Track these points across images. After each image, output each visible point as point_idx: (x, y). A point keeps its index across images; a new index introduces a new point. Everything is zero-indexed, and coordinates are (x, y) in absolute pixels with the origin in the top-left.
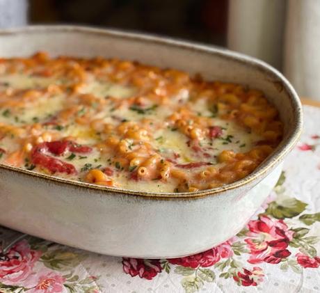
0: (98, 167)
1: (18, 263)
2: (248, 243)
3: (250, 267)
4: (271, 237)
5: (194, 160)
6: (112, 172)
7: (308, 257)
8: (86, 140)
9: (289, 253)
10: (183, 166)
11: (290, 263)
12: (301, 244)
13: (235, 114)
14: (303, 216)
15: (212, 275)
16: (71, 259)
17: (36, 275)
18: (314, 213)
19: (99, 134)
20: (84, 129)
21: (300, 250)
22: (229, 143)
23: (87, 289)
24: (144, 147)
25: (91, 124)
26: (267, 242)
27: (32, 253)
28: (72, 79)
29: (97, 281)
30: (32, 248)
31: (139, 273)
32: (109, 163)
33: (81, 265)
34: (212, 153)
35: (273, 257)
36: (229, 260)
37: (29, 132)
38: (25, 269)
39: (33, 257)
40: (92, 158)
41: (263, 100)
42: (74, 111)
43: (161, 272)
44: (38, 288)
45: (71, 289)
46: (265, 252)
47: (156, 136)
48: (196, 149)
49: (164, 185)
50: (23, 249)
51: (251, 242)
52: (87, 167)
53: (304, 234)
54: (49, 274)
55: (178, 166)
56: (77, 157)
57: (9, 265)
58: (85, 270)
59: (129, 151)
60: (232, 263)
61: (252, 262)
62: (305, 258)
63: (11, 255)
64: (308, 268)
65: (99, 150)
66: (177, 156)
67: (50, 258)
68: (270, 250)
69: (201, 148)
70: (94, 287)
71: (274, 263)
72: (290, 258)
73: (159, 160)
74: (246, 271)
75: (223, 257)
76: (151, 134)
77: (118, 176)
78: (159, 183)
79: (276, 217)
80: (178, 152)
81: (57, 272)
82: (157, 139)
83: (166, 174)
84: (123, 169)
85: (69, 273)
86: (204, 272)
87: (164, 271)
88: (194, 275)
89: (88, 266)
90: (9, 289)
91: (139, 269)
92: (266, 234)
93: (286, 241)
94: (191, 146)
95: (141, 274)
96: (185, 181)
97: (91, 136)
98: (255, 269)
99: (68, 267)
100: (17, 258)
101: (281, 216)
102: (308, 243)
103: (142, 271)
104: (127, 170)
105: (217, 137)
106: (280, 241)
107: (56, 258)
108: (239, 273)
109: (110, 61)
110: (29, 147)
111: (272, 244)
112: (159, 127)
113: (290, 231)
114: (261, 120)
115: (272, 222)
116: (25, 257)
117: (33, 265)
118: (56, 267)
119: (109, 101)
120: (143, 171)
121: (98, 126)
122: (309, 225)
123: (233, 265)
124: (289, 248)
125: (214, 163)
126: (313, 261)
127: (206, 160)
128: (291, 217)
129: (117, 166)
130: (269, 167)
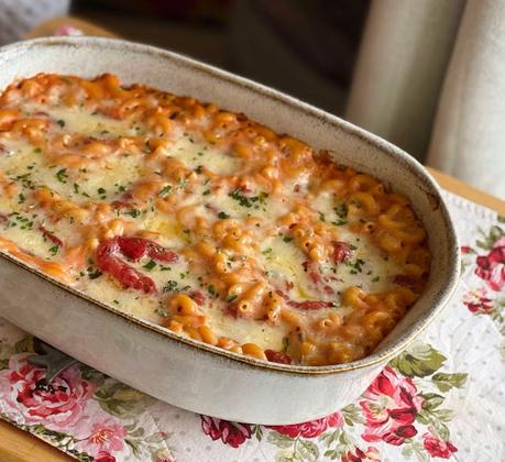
0: (185, 288)
1: (65, 398)
2: (365, 408)
3: (364, 446)
4: (394, 403)
5: (312, 296)
6: (204, 299)
7: (438, 441)
8: (170, 239)
9: (415, 432)
10: (298, 305)
11: (414, 447)
12: (431, 419)
13: (370, 227)
14: (437, 375)
15: (314, 450)
16: (134, 401)
17: (88, 421)
18: (452, 373)
19: (188, 232)
20: (167, 220)
21: (429, 428)
22: (359, 274)
23: (154, 451)
24: (247, 266)
25: (178, 214)
26: (388, 410)
27: (84, 385)
28: (153, 129)
29: (169, 440)
30: (84, 377)
31: (222, 436)
32: (200, 283)
33: (146, 413)
34: (336, 286)
35: (393, 434)
36: (337, 431)
37: (95, 217)
38: (74, 408)
39: (85, 391)
40: (177, 272)
41: (409, 213)
42: (155, 189)
43: (250, 437)
44: (92, 441)
45: (135, 449)
46: (384, 426)
47: (263, 247)
48: (315, 278)
49: (270, 330)
50: (72, 376)
51: (368, 407)
52: (170, 286)
53: (437, 405)
54: (106, 421)
55: (291, 303)
56: (158, 267)
57: (54, 400)
58: (153, 422)
59: (229, 270)
60: (342, 436)
61: (367, 438)
62: (434, 442)
63: (57, 384)
64: (436, 458)
65: (187, 260)
66: (290, 286)
67: (108, 395)
68: (392, 424)
69: (322, 276)
70: (163, 449)
71: (395, 444)
72: (416, 439)
73: (268, 291)
74: (358, 451)
75: (331, 425)
76: (257, 243)
77: (211, 306)
78: (265, 326)
79: (403, 373)
80: (291, 279)
81: (117, 420)
82: (264, 253)
83: (275, 314)
84: (217, 295)
85: (132, 422)
86: (305, 445)
87: (254, 436)
88: (292, 449)
89: (157, 415)
90: (54, 437)
91: (222, 430)
92: (388, 397)
93: (412, 412)
94: (309, 271)
95: (225, 437)
96: (298, 329)
97: (177, 233)
98: (370, 450)
99: (130, 413)
100: (64, 389)
101: (409, 372)
102: (440, 418)
103: (225, 433)
104: (223, 299)
105: (343, 260)
106: (406, 411)
107: (115, 396)
108: (349, 453)
109: (206, 106)
110: (95, 243)
111: (394, 414)
112: (268, 234)
113: (419, 398)
114: (403, 245)
115: (398, 380)
116: (74, 390)
117: (85, 405)
118: (114, 410)
119: (202, 178)
120: (245, 307)
121: (188, 220)
122: (444, 391)
123: (343, 441)
124: (416, 424)
125: (338, 305)
126: (444, 447)
127: (326, 298)
128: (422, 376)
129: (211, 290)
130: (410, 339)
